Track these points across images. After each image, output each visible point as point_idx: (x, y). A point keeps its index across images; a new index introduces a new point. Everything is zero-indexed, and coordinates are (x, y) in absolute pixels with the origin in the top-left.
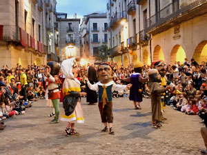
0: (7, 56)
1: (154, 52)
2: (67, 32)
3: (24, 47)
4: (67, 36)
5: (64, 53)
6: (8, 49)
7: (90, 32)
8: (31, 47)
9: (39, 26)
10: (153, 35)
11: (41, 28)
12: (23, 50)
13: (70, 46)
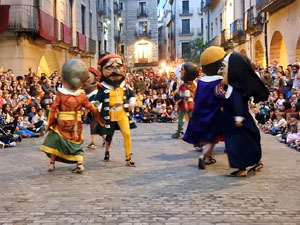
0: (17, 56)
1: (271, 45)
2: (138, 17)
3: (49, 42)
4: (137, 25)
5: (132, 53)
6: (18, 45)
7: (177, 16)
8: (63, 41)
9: (83, 8)
10: (271, 14)
11: (87, 10)
12: (49, 46)
13: (143, 41)
